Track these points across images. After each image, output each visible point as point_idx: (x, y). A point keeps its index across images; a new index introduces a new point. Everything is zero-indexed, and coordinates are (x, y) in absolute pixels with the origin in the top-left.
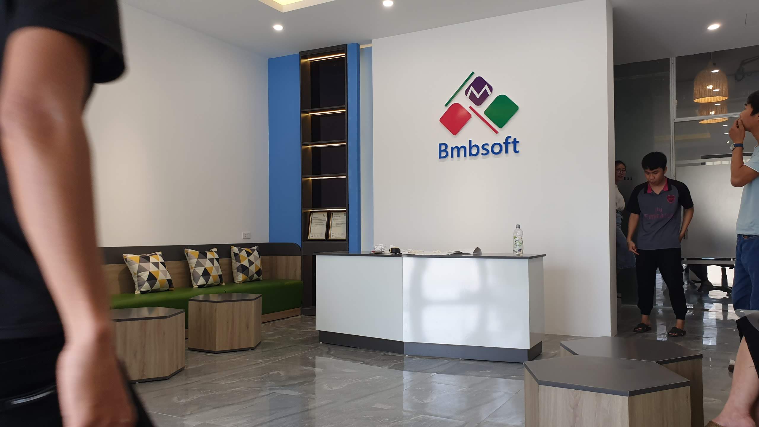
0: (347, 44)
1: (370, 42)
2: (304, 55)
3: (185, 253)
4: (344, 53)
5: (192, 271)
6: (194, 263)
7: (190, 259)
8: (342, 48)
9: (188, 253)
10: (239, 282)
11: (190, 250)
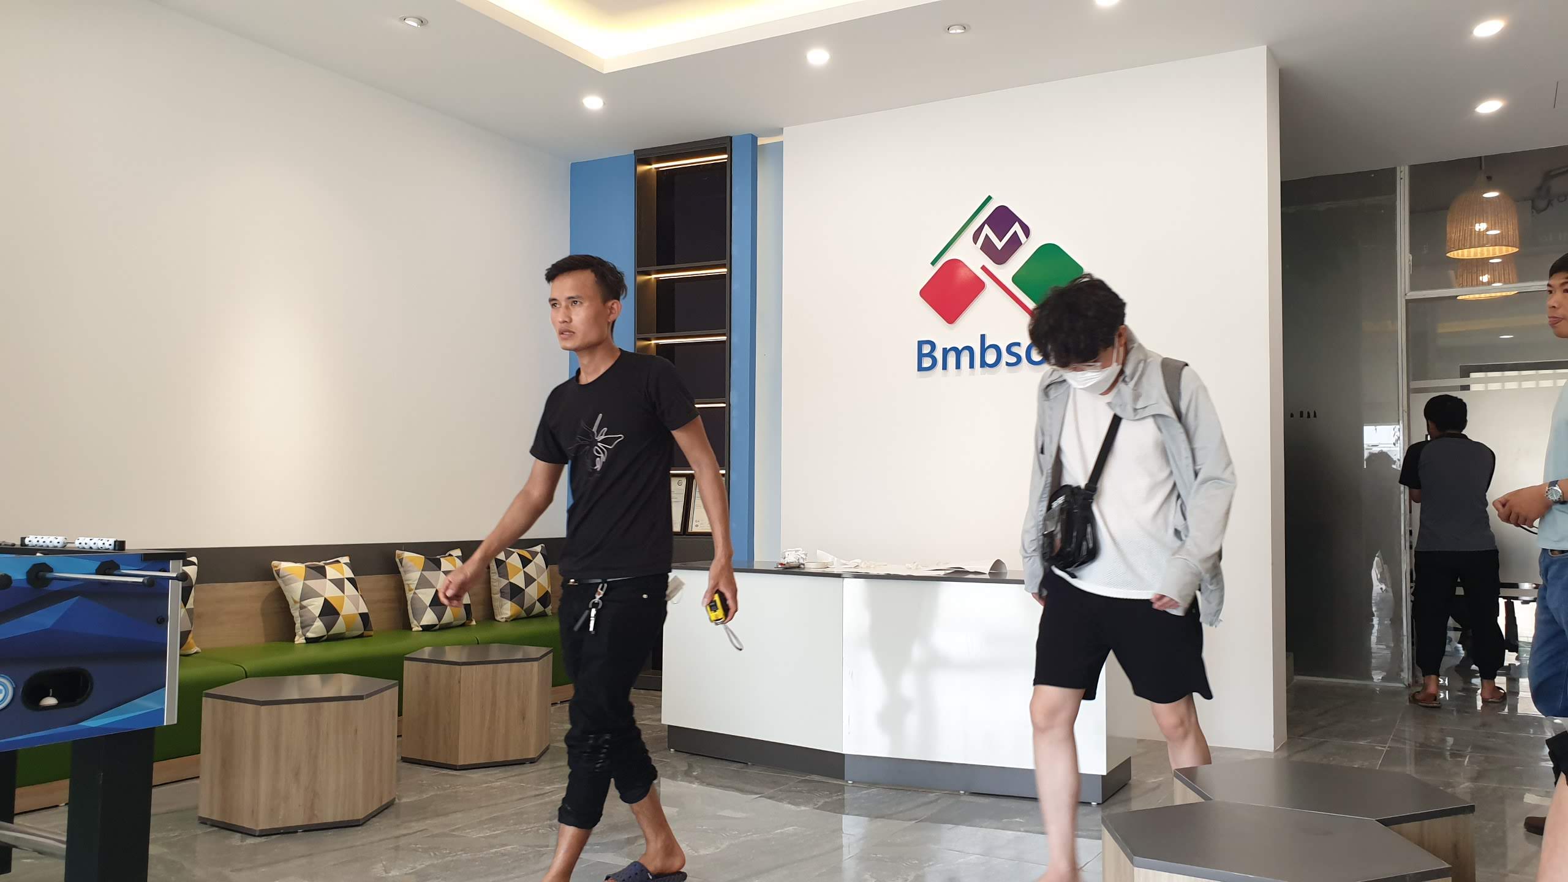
0: (731, 135)
1: (780, 131)
2: (643, 157)
3: (397, 560)
4: (726, 154)
5: (409, 595)
6: (414, 581)
7: (405, 572)
8: (723, 144)
9: (402, 558)
10: (504, 620)
11: (407, 554)
